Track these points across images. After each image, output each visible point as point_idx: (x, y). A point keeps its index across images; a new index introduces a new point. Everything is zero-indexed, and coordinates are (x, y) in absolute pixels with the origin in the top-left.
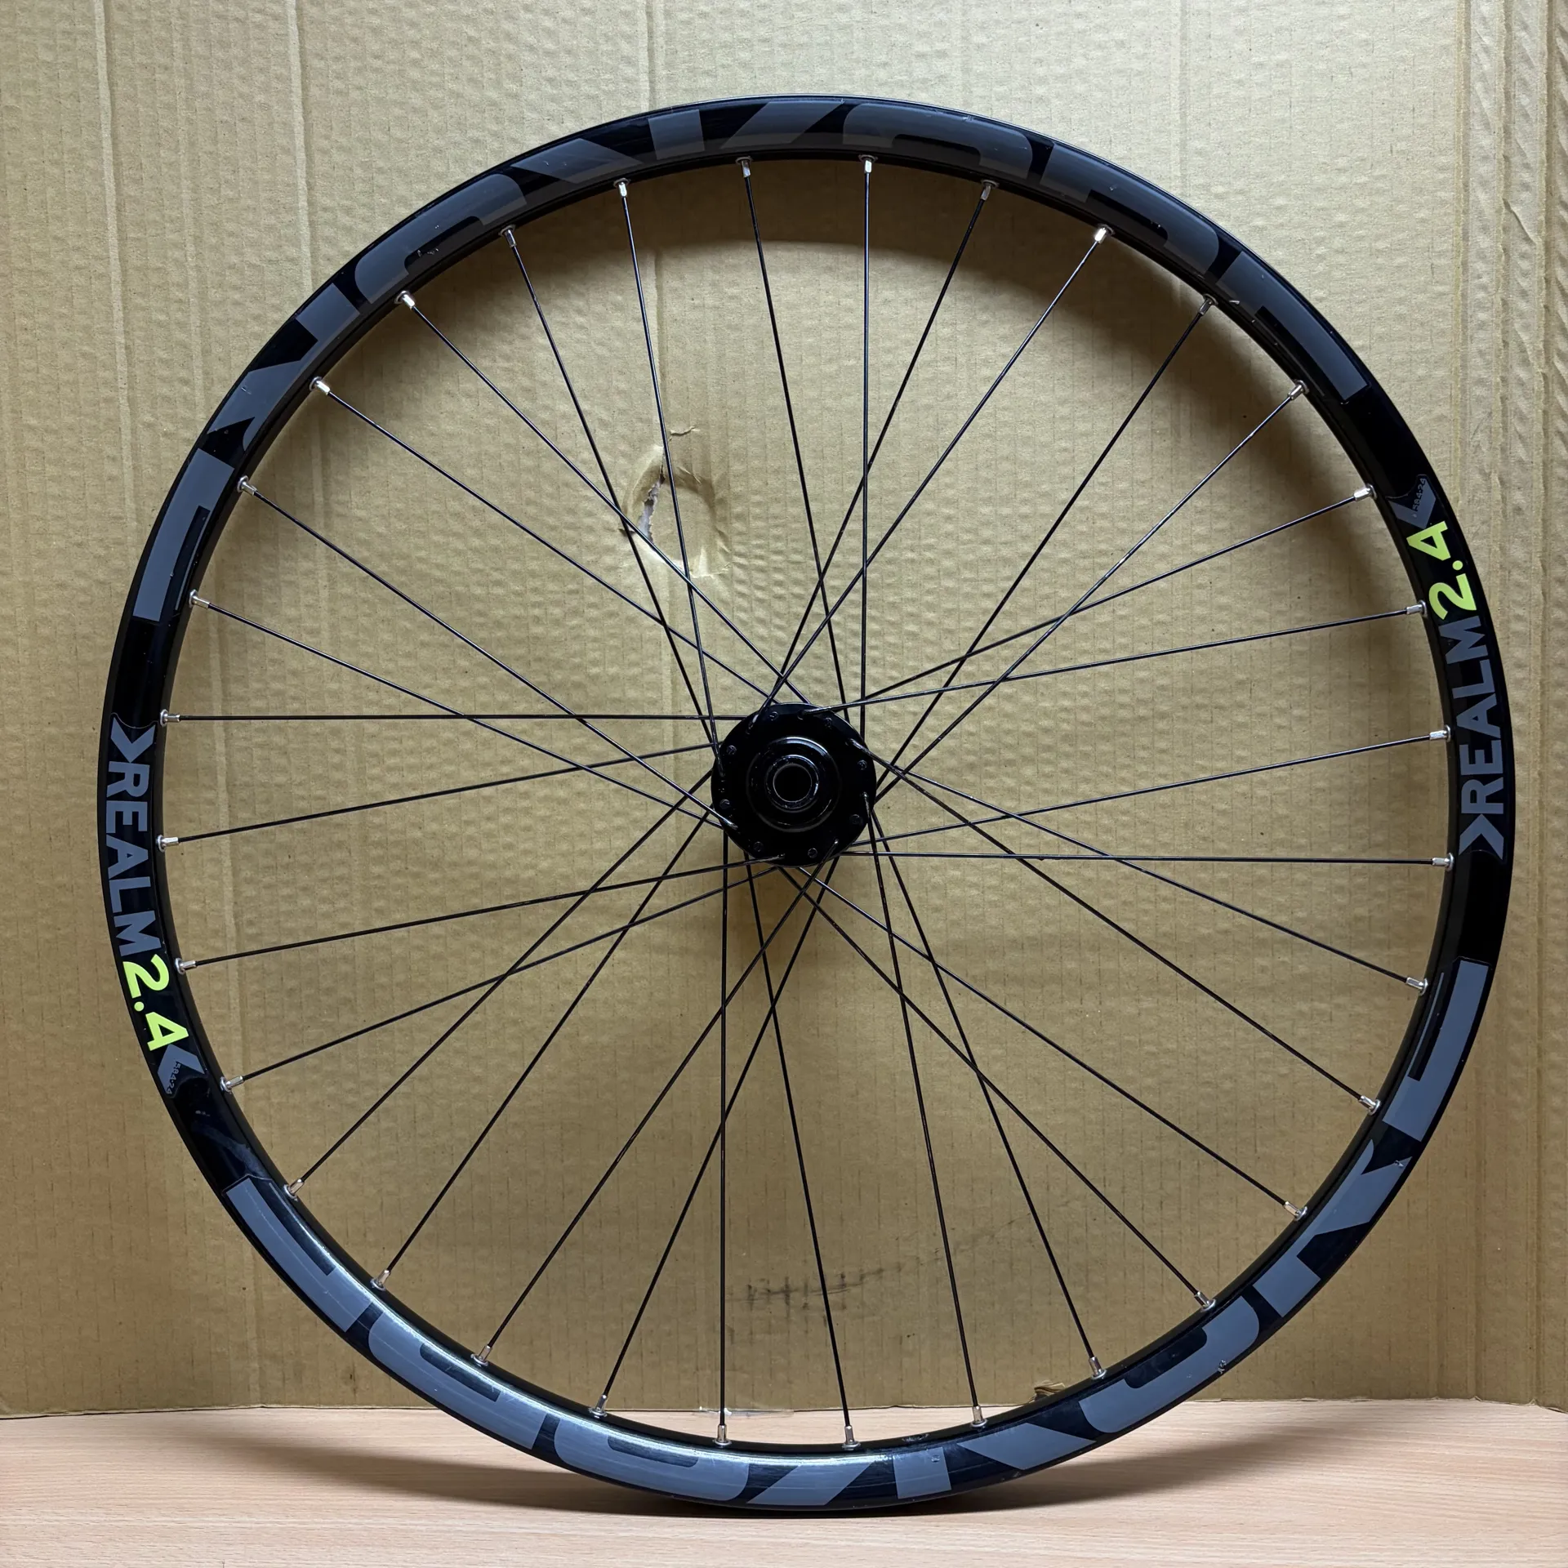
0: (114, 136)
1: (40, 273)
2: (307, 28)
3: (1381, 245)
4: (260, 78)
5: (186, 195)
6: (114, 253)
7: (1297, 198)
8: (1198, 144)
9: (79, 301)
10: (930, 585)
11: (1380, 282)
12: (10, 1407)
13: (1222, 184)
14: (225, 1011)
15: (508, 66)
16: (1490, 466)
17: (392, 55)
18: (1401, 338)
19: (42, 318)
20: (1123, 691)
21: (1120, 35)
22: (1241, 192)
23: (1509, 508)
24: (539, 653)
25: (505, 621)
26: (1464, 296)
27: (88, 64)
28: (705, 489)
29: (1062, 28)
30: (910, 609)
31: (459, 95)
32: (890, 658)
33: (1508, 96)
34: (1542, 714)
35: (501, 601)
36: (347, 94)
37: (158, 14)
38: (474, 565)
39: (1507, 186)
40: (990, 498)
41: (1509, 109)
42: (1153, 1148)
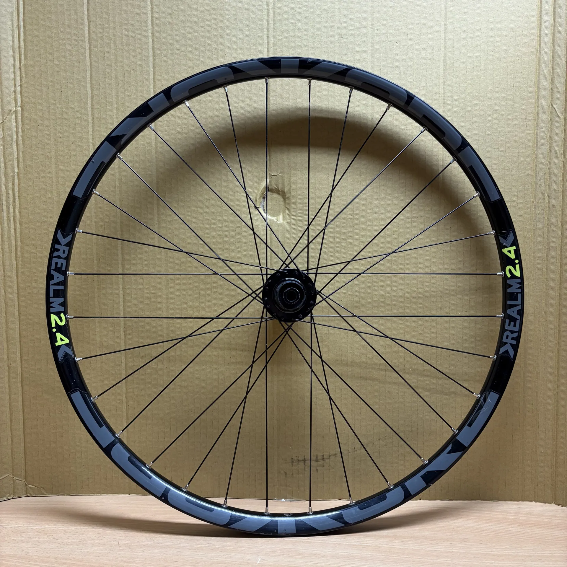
0: (91, 75)
1: (66, 119)
2: (155, 40)
3: (509, 117)
4: (140, 56)
5: (114, 94)
6: (90, 113)
7: (482, 101)
8: (449, 83)
9: (78, 128)
10: (357, 227)
11: (509, 129)
12: (46, 492)
13: (457, 96)
14: (120, 363)
15: (221, 53)
16: (545, 191)
17: (183, 49)
18: (516, 148)
19: (66, 134)
20: (420, 263)
21: (424, 46)
22: (463, 99)
23: (551, 206)
24: (227, 246)
25: (216, 236)
26: (537, 135)
27: (82, 50)
28: (282, 194)
29: (405, 44)
30: (350, 234)
31: (204, 62)
32: (343, 251)
33: (553, 69)
34: (560, 274)
35: (214, 230)
36: (168, 62)
37: (106, 34)
38: (206, 217)
39: (552, 98)
40: (377, 198)
41: (553, 73)
42: (428, 416)
